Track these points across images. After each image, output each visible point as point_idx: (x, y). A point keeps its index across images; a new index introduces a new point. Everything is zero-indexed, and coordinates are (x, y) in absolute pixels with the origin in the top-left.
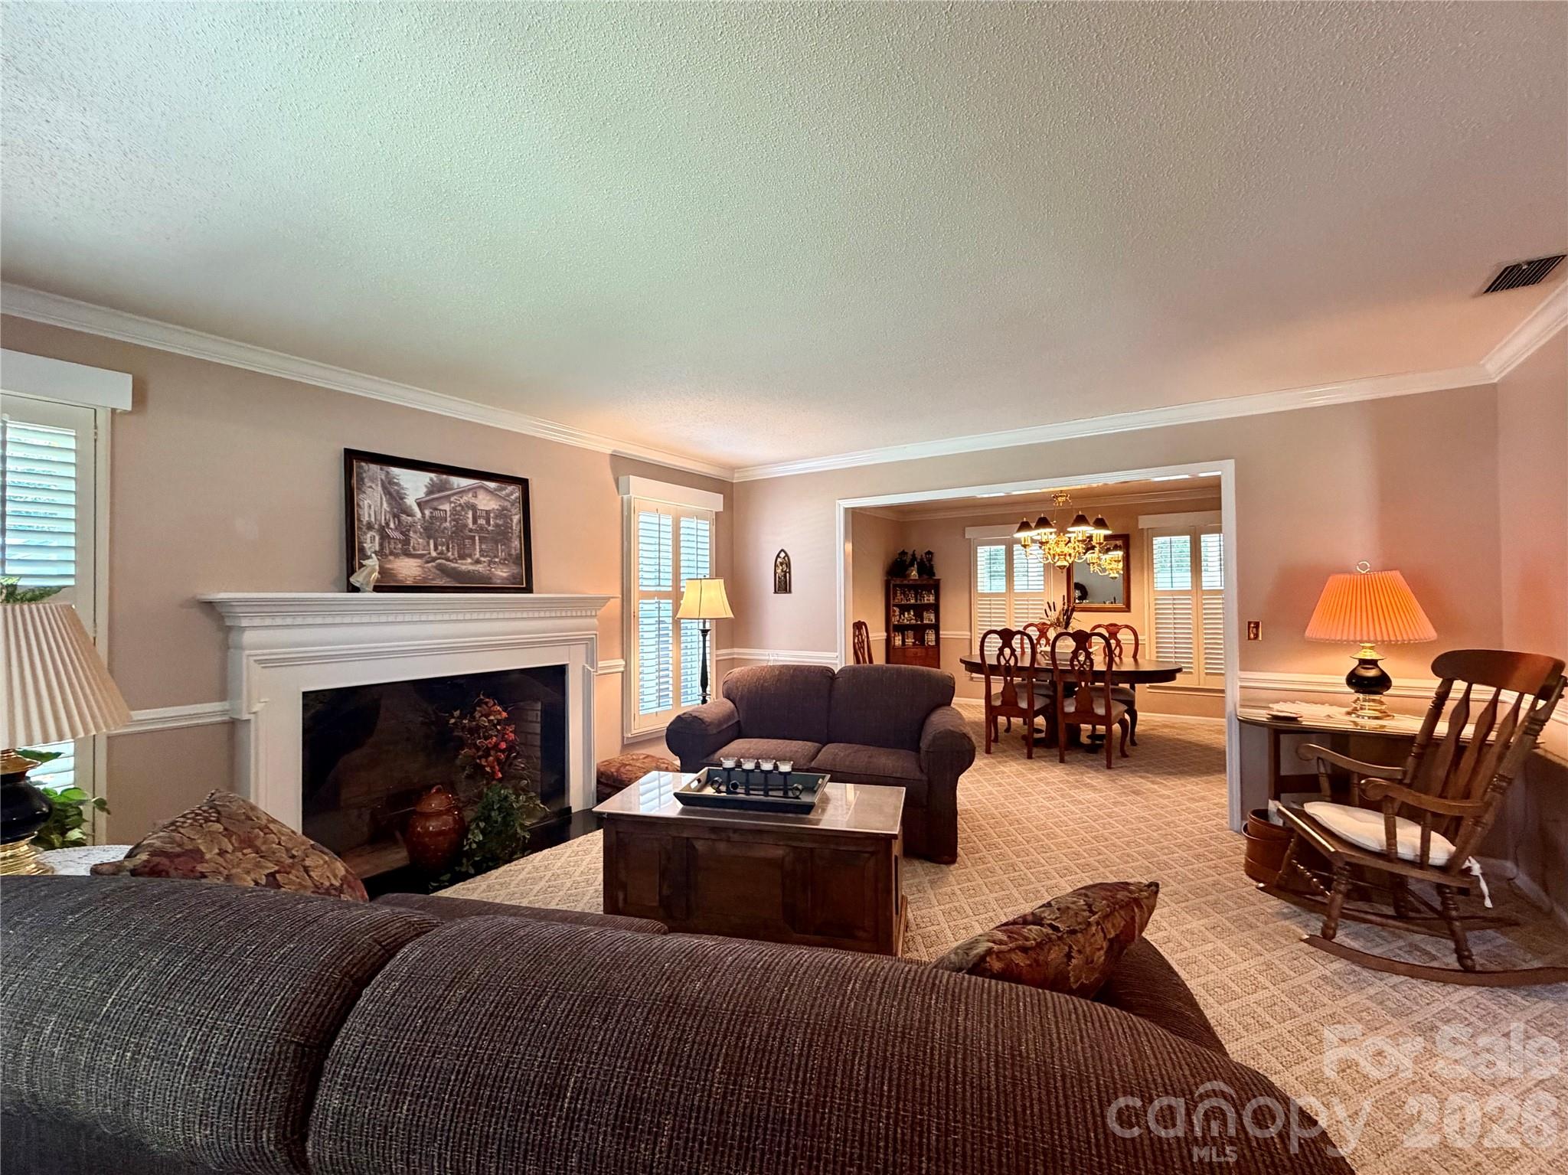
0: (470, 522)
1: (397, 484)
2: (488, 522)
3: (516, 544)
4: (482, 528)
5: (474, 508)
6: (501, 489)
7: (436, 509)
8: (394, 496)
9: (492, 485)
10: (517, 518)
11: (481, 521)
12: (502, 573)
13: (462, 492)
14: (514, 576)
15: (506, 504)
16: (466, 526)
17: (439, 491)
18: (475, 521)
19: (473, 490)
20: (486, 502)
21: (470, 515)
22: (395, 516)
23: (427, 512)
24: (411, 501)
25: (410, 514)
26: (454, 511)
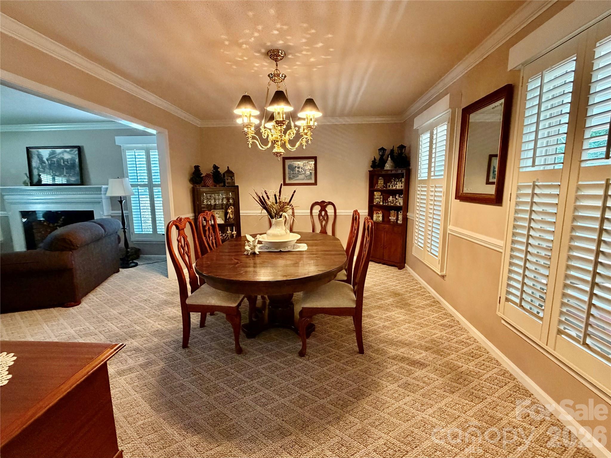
0: (62, 164)
1: (41, 155)
2: (68, 163)
3: (78, 169)
4: (66, 165)
5: (63, 158)
6: (71, 151)
7: (52, 161)
8: (40, 157)
9: (68, 150)
10: (77, 160)
11: (66, 163)
12: (73, 179)
13: (60, 154)
14: (77, 180)
15: (74, 156)
16: (61, 164)
17: (53, 155)
18: (64, 163)
19: (62, 153)
20: (67, 156)
21: (62, 161)
22: (41, 164)
23: (49, 162)
24: (45, 159)
25: (45, 163)
26: (57, 161)
